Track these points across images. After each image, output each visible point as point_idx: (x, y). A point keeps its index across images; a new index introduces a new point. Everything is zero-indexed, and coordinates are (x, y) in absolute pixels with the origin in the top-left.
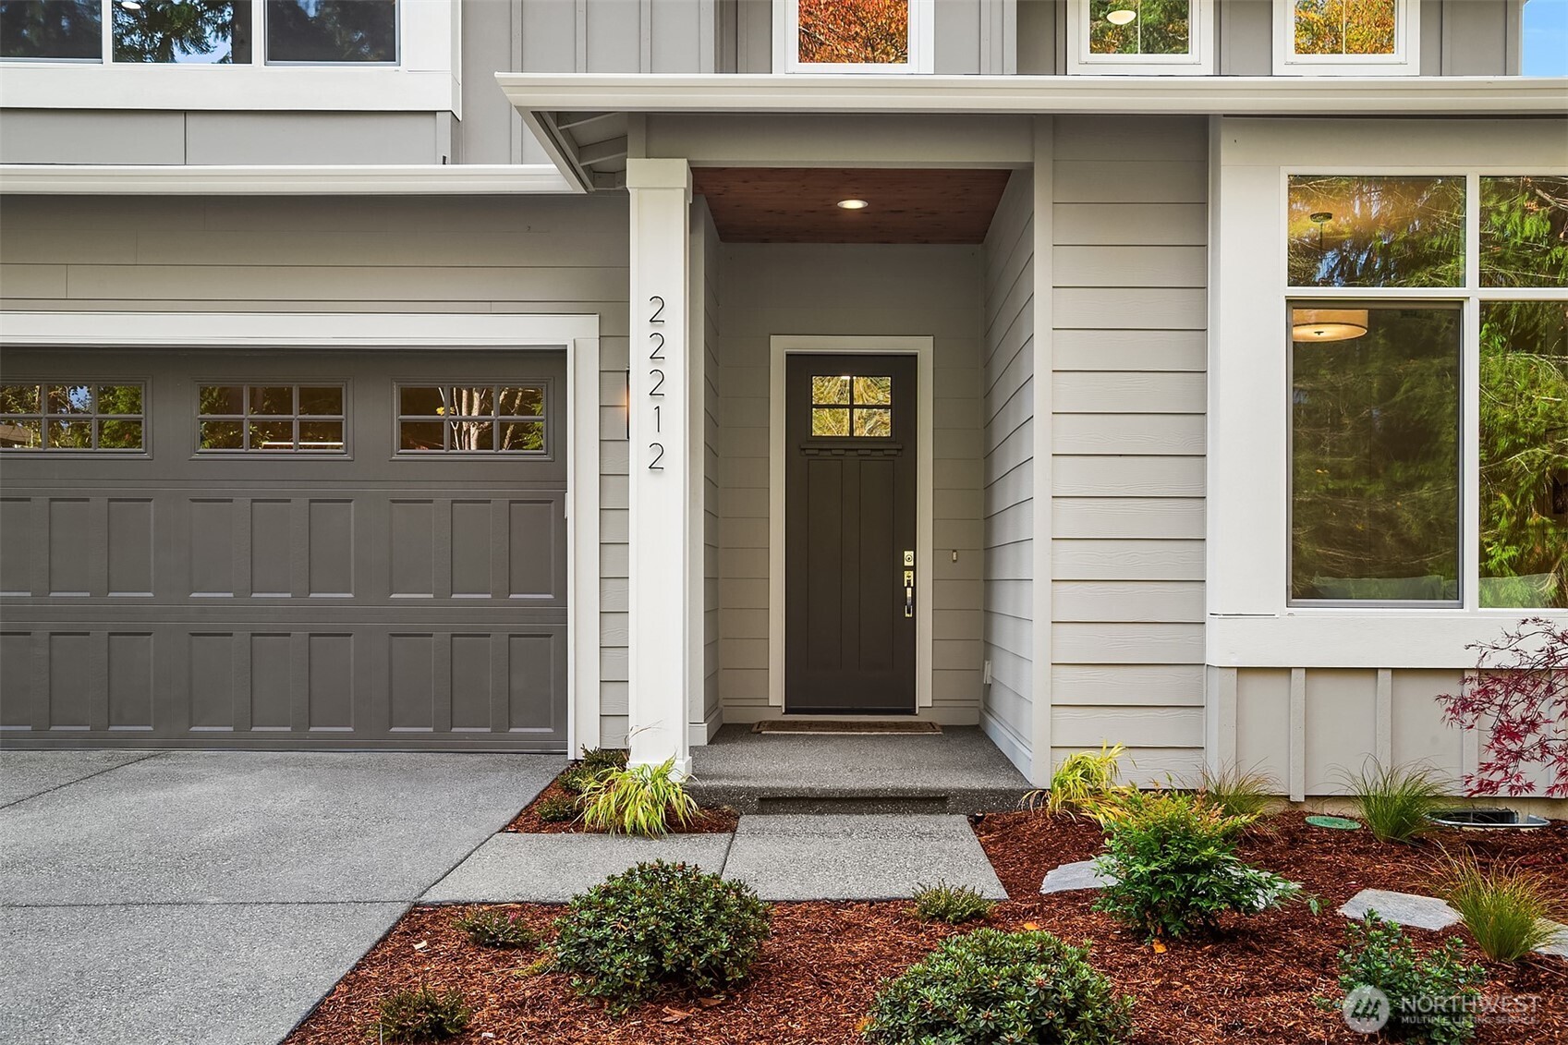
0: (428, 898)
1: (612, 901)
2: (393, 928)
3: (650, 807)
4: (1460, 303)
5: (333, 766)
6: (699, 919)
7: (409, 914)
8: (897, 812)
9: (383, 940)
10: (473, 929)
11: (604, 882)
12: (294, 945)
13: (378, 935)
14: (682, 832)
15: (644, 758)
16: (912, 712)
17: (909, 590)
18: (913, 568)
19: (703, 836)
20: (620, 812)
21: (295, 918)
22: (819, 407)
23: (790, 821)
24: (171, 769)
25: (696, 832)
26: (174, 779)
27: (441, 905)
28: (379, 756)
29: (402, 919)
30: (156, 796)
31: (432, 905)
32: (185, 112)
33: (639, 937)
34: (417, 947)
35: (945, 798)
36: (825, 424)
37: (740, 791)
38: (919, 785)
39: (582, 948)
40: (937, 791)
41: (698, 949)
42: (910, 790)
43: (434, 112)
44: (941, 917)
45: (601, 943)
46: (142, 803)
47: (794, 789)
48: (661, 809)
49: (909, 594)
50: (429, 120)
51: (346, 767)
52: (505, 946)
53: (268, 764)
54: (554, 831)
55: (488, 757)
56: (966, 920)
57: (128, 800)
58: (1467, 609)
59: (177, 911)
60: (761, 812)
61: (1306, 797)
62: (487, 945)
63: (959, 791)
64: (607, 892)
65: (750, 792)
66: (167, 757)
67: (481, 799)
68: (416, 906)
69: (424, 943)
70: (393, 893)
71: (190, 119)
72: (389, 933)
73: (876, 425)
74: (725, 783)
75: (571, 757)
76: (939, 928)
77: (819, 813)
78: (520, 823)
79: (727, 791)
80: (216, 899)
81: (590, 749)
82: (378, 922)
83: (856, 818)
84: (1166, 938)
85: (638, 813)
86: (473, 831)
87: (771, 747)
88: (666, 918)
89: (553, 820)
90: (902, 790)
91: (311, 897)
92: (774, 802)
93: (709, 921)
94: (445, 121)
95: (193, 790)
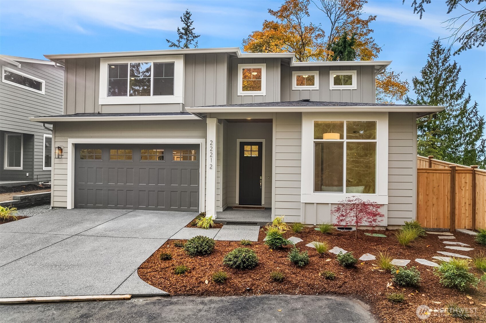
0: (171, 238)
1: (192, 241)
2: (165, 243)
3: (207, 224)
4: (343, 142)
5: (161, 214)
6: (204, 244)
7: (168, 241)
8: (249, 225)
9: (163, 245)
10: (175, 244)
11: (192, 238)
12: (151, 245)
13: (163, 244)
14: (212, 228)
15: (208, 216)
16: (261, 205)
17: (261, 183)
18: (262, 179)
19: (216, 229)
20: (202, 224)
21: (151, 241)
22: (245, 151)
23: (231, 226)
24: (136, 214)
25: (215, 228)
26: (136, 216)
27: (172, 240)
28: (169, 212)
29: (167, 241)
30: (133, 219)
31: (171, 239)
32: (140, 104)
33: (195, 246)
34: (168, 246)
35: (257, 223)
36: (247, 154)
37: (224, 221)
38: (253, 221)
39: (188, 248)
40: (255, 222)
41: (203, 249)
42: (251, 222)
43: (180, 103)
44: (243, 244)
45: (190, 247)
46: (131, 220)
47: (232, 221)
48: (209, 224)
49: (261, 184)
50: (179, 105)
51: (163, 214)
52: (179, 246)
53: (151, 213)
54: (193, 227)
55: (186, 212)
56: (247, 245)
57: (129, 219)
58: (344, 194)
59: (135, 239)
60: (227, 225)
61: (316, 225)
62: (177, 246)
63: (259, 222)
64: (192, 240)
65: (225, 221)
66: (135, 211)
67: (183, 221)
68: (169, 239)
69: (169, 245)
70: (166, 237)
71: (141, 105)
72: (164, 244)
73: (255, 154)
74: (221, 220)
75: (200, 213)
76: (243, 246)
77: (236, 225)
78: (187, 226)
79: (221, 221)
80: (141, 237)
81: (202, 212)
82: (163, 242)
83: (242, 226)
84: (273, 249)
85: (205, 225)
86: (180, 227)
87: (233, 212)
88: (199, 244)
89: (193, 225)
90: (250, 222)
91: (154, 237)
92: (229, 223)
93: (206, 244)
94: (181, 105)
95: (139, 218)
